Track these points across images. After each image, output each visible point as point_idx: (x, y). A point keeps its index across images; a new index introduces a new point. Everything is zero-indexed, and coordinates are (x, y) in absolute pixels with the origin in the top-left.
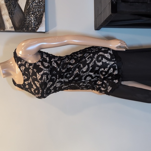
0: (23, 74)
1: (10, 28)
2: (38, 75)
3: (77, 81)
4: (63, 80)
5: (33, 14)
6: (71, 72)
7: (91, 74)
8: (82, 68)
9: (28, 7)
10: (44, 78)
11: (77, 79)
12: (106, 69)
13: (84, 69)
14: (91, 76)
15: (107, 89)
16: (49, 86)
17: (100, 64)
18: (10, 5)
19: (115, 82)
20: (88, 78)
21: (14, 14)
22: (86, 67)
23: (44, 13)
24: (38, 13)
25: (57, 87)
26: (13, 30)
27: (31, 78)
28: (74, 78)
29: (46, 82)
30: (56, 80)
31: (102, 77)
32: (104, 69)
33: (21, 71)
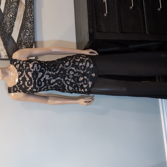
0: (18, 71)
1: (5, 57)
2: (30, 65)
3: (62, 74)
4: (50, 73)
5: (24, 45)
6: (56, 67)
7: (73, 68)
8: (65, 64)
9: (20, 39)
10: (35, 66)
11: (62, 72)
12: (84, 63)
13: (67, 64)
14: (73, 70)
15: (88, 85)
16: (40, 76)
17: (78, 60)
18: (4, 38)
19: (93, 76)
20: (71, 73)
21: (8, 45)
22: (68, 62)
23: (34, 44)
24: (28, 44)
25: (47, 80)
26: (7, 58)
27: (24, 72)
28: (60, 72)
29: (37, 71)
30: (45, 71)
31: (82, 72)
32: (82, 64)
33: (17, 68)
